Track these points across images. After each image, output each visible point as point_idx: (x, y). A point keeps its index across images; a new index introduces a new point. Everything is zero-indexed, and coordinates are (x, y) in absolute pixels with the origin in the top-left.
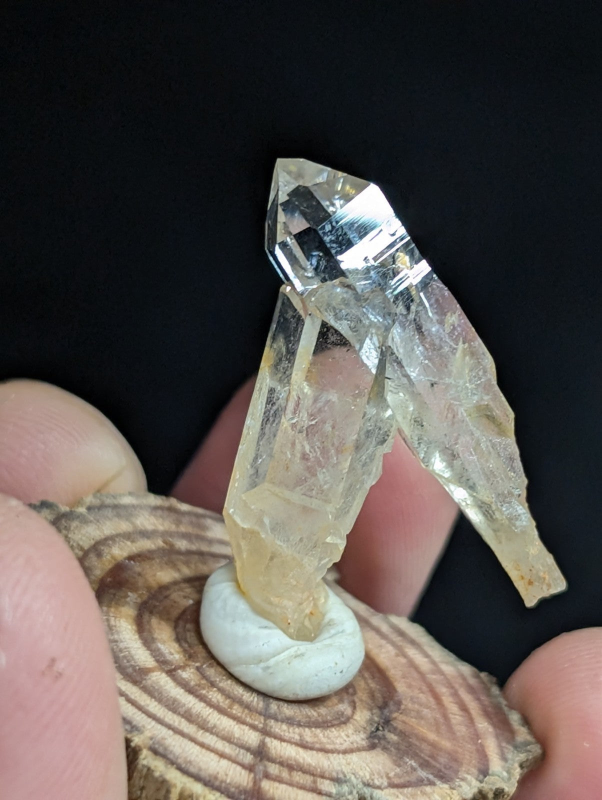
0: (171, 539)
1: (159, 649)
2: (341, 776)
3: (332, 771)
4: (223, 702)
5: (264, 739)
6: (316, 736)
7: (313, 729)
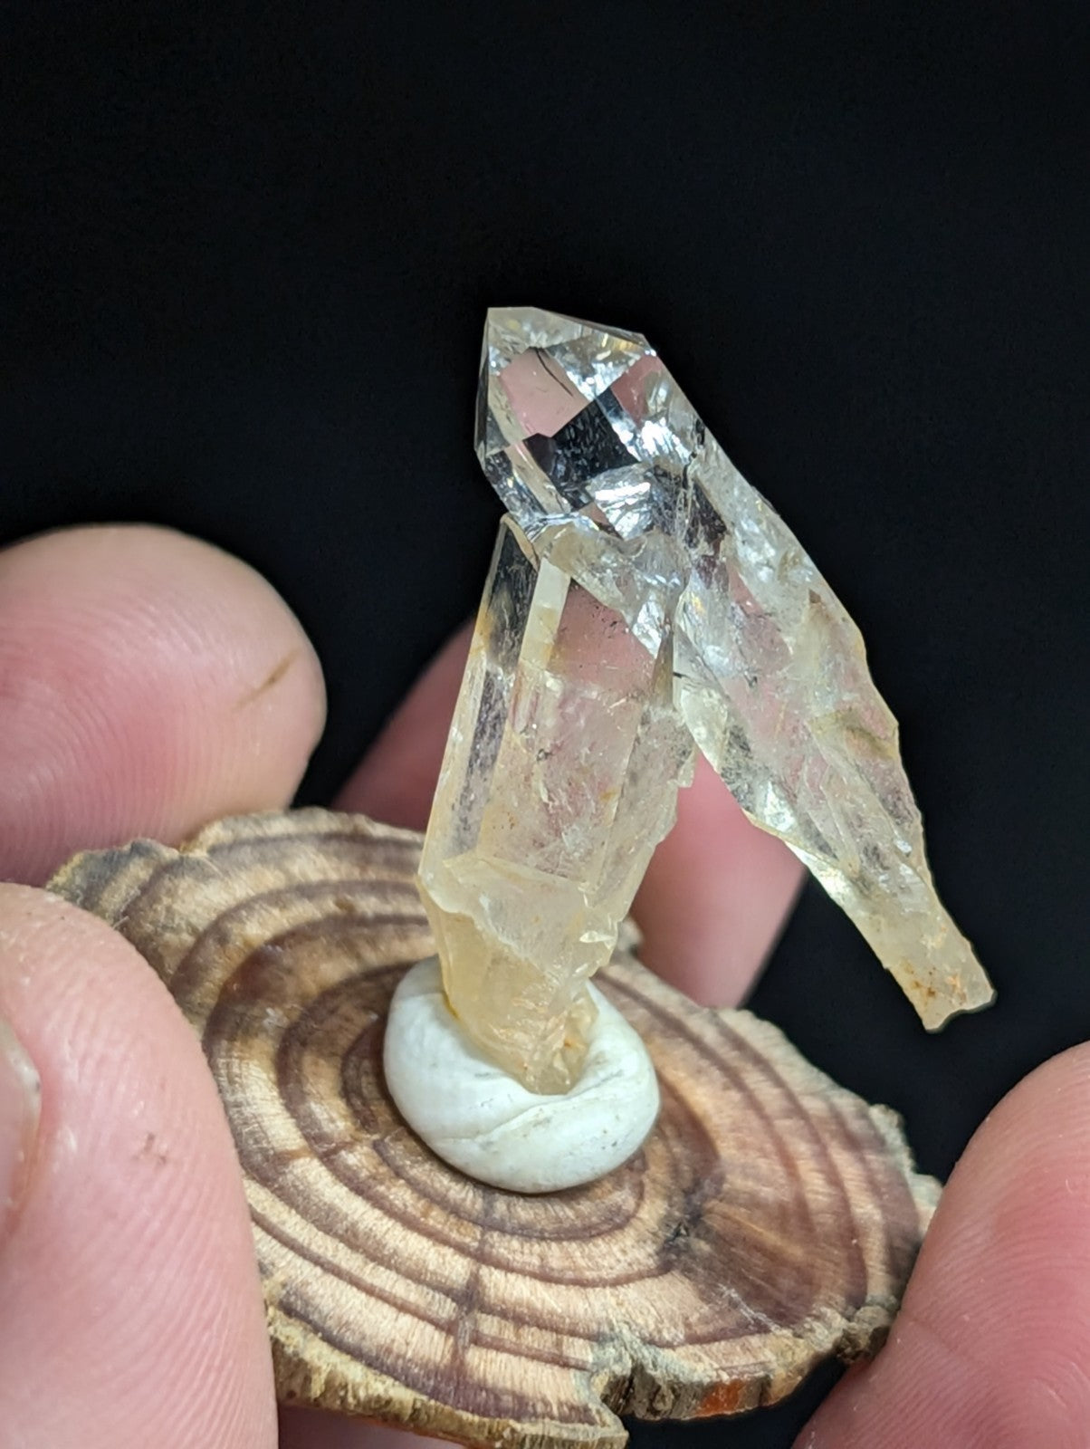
0: (349, 897)
1: (311, 1114)
2: (606, 1329)
3: (591, 1321)
4: (413, 1205)
5: (478, 1271)
6: (569, 1256)
7: (565, 1243)
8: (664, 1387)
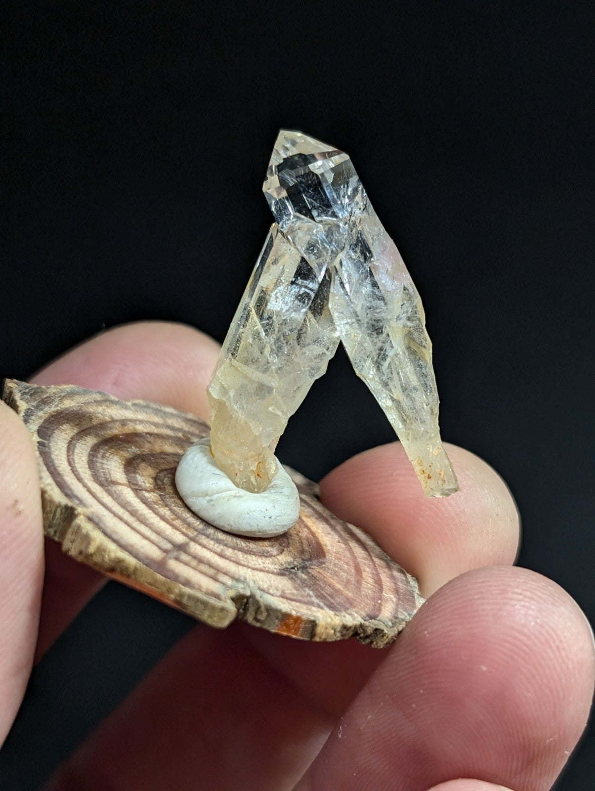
1: (135, 478)
2: (242, 579)
3: (236, 574)
4: (169, 516)
5: (188, 542)
6: (236, 555)
8: (263, 608)
